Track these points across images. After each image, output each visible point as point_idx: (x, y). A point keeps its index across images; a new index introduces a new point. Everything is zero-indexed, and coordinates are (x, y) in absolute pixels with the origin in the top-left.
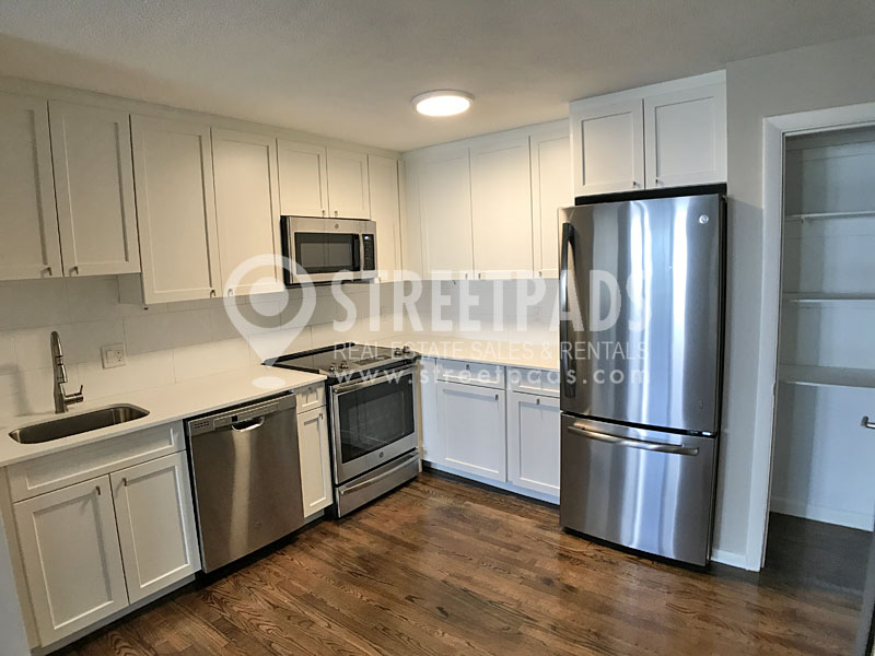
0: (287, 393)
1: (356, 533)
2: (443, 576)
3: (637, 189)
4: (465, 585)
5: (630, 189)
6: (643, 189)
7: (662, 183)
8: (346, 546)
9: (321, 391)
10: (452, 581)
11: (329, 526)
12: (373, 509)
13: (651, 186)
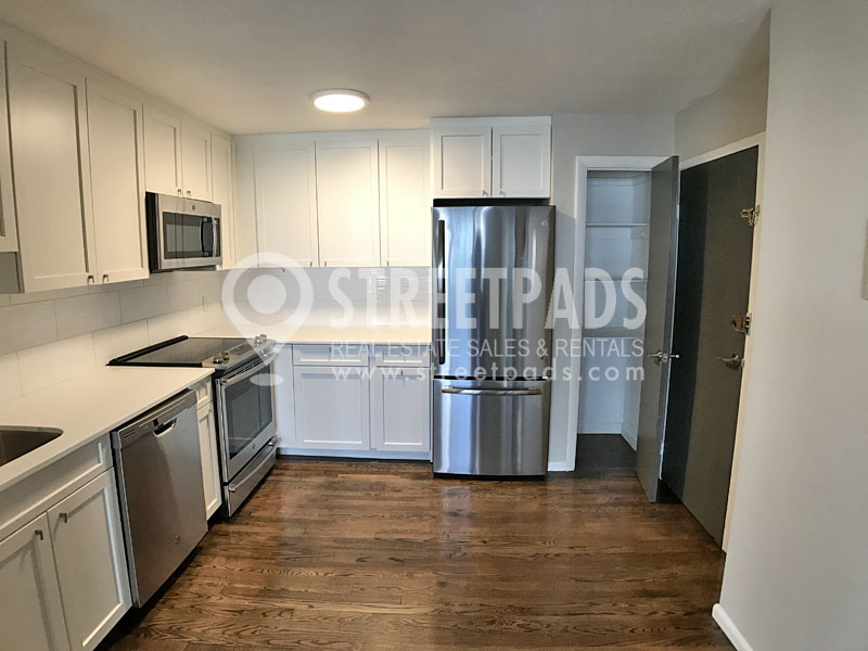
0: (186, 391)
1: (259, 526)
2: (371, 536)
3: (485, 197)
4: (396, 536)
5: (480, 196)
6: (489, 197)
7: (504, 194)
8: (261, 539)
9: (209, 385)
10: (381, 536)
11: (223, 527)
12: (253, 502)
13: (496, 195)
